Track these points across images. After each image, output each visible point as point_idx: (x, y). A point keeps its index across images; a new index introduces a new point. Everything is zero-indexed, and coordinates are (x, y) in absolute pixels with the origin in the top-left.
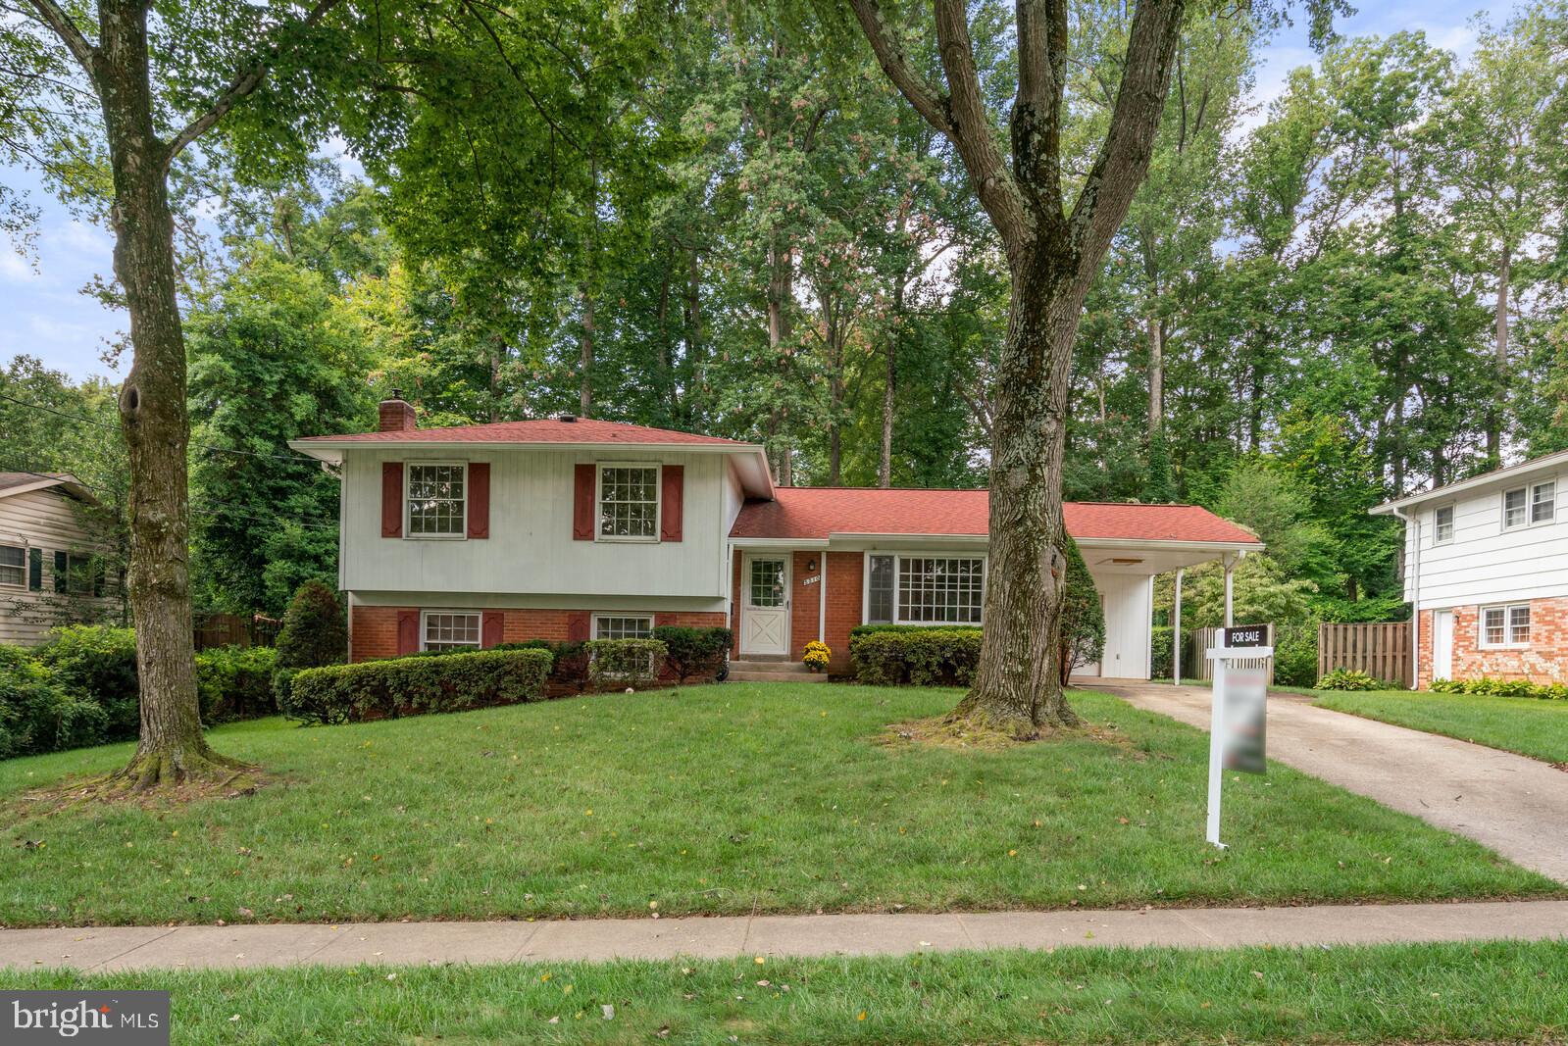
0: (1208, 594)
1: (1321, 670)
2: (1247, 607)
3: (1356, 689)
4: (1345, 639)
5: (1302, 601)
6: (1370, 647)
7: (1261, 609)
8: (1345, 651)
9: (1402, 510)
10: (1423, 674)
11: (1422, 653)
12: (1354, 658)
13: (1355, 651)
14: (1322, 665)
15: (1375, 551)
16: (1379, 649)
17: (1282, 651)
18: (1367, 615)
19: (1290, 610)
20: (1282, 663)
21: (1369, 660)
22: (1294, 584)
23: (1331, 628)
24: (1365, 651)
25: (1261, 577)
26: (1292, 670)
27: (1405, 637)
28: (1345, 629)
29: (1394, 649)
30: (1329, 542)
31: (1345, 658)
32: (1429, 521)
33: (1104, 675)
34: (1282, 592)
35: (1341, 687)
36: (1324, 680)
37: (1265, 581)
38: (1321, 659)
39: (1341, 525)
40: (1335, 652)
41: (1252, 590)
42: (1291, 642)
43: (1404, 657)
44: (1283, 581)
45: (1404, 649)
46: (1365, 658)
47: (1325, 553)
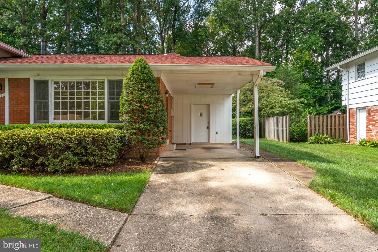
0: (265, 105)
1: (309, 135)
2: (279, 109)
3: (324, 143)
4: (319, 121)
5: (300, 106)
6: (329, 125)
7: (284, 110)
8: (319, 126)
9: (341, 67)
10: (352, 136)
11: (351, 127)
12: (323, 130)
13: (323, 126)
14: (309, 133)
15: (322, 93)
16: (333, 125)
17: (293, 126)
18: (321, 112)
19: (296, 110)
20: (293, 131)
21: (329, 130)
22: (298, 100)
23: (313, 117)
24: (327, 126)
25: (285, 97)
26: (298, 134)
27: (343, 120)
28: (319, 117)
29: (339, 125)
30: (309, 89)
31: (319, 129)
32: (353, 71)
33: (211, 141)
34: (293, 103)
35: (318, 142)
36: (311, 139)
37: (286, 99)
38: (309, 130)
39: (312, 84)
40: (315, 127)
41: (281, 102)
42: (297, 122)
43: (343, 128)
44: (293, 99)
45: (343, 125)
46: (327, 129)
47: (308, 93)
